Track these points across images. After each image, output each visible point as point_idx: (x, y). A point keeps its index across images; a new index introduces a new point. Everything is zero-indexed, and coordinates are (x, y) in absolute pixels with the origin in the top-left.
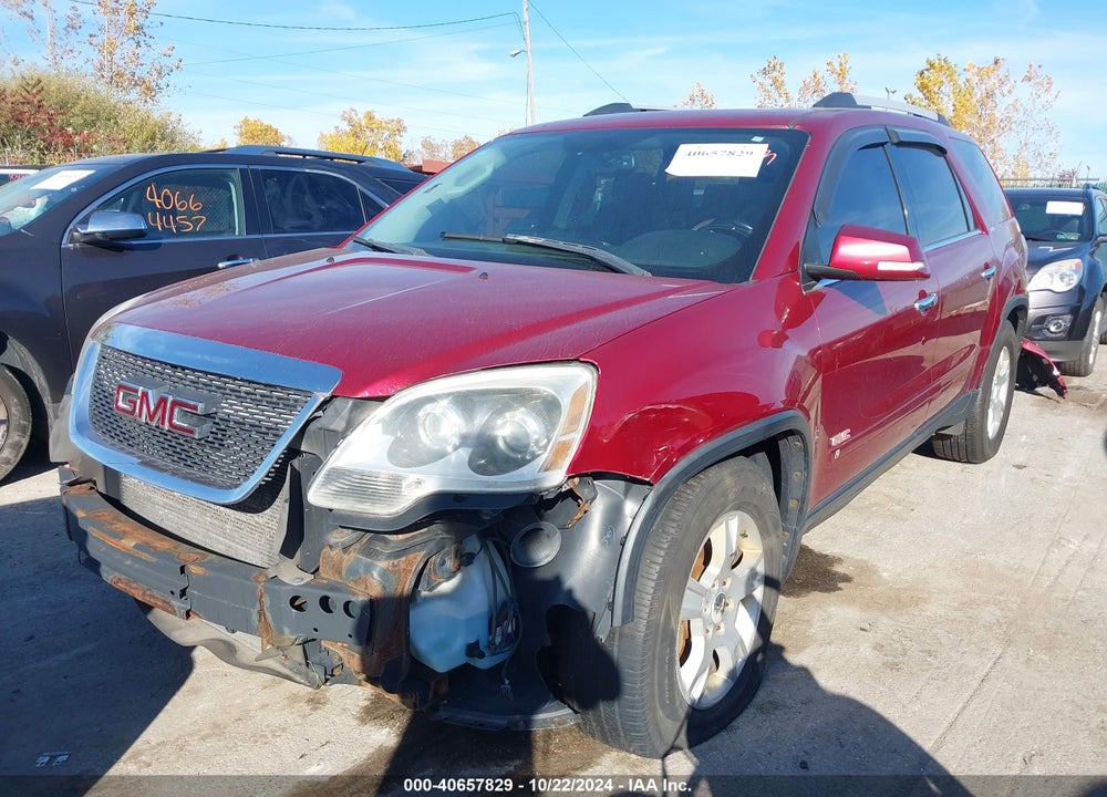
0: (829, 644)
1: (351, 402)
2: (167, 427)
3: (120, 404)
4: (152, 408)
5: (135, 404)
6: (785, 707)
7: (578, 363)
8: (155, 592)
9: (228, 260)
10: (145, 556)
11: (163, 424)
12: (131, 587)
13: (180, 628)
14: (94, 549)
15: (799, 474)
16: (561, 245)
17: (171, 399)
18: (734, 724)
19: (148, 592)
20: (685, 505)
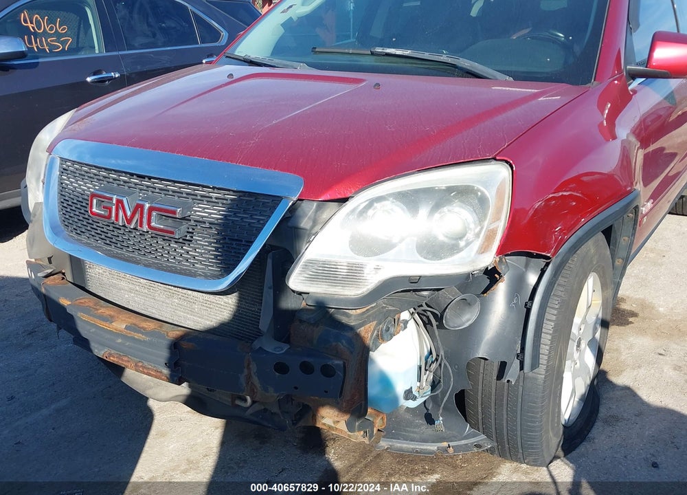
0: (639, 367)
1: (315, 204)
2: (145, 228)
3: (94, 210)
4: (129, 213)
5: (110, 210)
6: (624, 419)
7: (494, 162)
8: (146, 364)
9: (94, 75)
10: (138, 336)
11: (141, 226)
12: (122, 360)
13: (151, 388)
14: (84, 331)
15: (627, 238)
16: (426, 56)
17: (147, 205)
18: (590, 435)
19: (140, 364)
20: (569, 272)
